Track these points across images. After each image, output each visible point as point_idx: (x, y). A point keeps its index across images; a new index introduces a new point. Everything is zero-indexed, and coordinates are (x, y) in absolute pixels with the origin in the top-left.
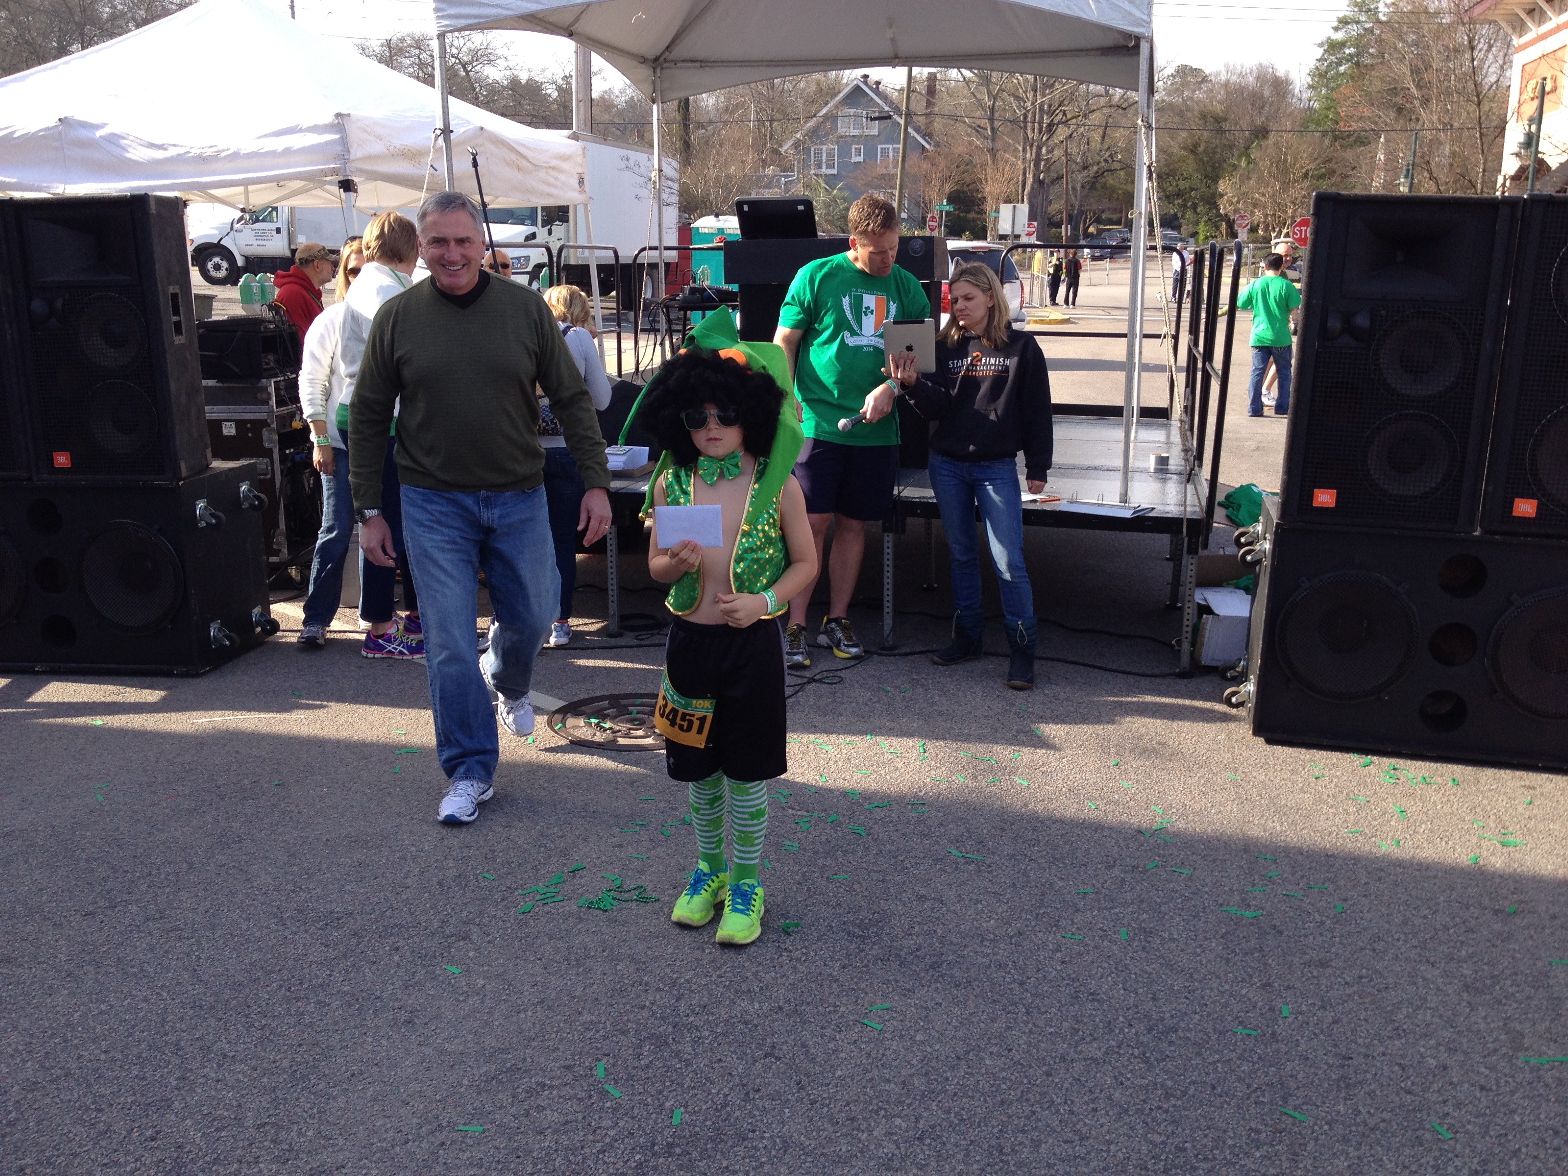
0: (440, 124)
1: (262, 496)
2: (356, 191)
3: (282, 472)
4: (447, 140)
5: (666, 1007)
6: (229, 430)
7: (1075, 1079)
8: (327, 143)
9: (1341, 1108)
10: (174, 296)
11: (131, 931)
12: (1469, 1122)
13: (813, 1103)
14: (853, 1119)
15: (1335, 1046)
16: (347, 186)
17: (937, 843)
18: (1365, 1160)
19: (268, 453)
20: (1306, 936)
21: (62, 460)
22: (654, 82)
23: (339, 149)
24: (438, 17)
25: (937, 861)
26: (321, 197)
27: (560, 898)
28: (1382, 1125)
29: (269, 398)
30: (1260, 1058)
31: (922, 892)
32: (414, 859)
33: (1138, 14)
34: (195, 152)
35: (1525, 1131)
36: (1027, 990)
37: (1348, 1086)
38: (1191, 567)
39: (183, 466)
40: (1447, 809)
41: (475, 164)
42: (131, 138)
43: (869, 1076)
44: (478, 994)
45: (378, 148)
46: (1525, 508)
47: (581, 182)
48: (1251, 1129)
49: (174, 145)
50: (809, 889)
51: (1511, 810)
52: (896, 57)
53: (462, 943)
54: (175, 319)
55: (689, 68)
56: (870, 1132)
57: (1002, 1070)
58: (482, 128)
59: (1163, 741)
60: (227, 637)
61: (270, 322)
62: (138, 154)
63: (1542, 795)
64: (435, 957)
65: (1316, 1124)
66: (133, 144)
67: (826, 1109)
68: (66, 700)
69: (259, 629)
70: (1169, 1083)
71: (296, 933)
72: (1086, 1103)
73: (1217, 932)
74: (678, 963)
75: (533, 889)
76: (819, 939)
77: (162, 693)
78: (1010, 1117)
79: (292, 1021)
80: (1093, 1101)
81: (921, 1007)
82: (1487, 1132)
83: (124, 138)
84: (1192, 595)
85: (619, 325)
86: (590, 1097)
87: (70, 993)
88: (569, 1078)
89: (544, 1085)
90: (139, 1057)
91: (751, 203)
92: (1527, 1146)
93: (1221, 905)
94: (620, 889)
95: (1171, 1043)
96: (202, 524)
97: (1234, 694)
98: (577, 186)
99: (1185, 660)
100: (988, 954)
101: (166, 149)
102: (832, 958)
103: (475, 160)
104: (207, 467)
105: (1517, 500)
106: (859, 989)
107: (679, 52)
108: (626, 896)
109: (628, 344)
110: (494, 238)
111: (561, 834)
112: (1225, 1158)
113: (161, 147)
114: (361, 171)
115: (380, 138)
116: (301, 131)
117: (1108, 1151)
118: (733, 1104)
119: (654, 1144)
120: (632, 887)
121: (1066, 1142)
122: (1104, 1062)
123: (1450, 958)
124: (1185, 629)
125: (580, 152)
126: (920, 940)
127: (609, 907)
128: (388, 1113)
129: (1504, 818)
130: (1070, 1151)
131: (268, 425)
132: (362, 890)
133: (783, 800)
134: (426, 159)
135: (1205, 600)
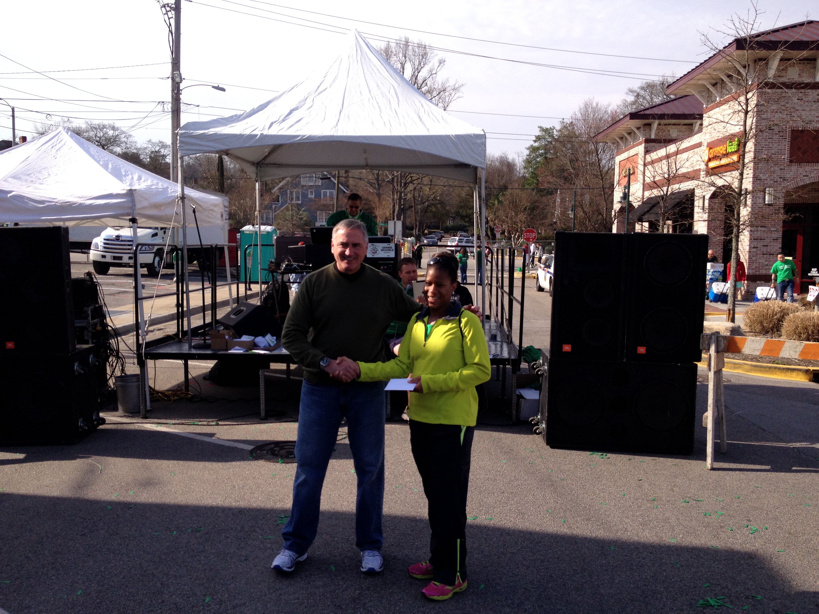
0: (180, 196)
2: (137, 223)
4: (183, 202)
8: (123, 202)
16: (133, 220)
21: (10, 345)
22: (257, 173)
23: (130, 204)
38: (514, 379)
39: (70, 348)
41: (194, 212)
45: (146, 204)
46: (642, 350)
47: (222, 216)
52: (368, 165)
53: (254, 534)
54: (67, 281)
55: (274, 167)
57: (481, 558)
60: (86, 426)
64: (245, 539)
69: (96, 422)
70: (542, 558)
84: (515, 391)
85: (238, 280)
86: (331, 576)
95: (540, 546)
96: (76, 373)
97: (536, 429)
98: (220, 218)
99: (514, 418)
102: (406, 528)
103: (194, 210)
104: (75, 347)
105: (638, 347)
107: (268, 160)
110: (203, 244)
113: (41, 202)
114: (141, 214)
115: (146, 199)
121: (511, 577)
125: (222, 203)
128: (254, 587)
131: (87, 329)
134: (163, 208)
135: (520, 393)
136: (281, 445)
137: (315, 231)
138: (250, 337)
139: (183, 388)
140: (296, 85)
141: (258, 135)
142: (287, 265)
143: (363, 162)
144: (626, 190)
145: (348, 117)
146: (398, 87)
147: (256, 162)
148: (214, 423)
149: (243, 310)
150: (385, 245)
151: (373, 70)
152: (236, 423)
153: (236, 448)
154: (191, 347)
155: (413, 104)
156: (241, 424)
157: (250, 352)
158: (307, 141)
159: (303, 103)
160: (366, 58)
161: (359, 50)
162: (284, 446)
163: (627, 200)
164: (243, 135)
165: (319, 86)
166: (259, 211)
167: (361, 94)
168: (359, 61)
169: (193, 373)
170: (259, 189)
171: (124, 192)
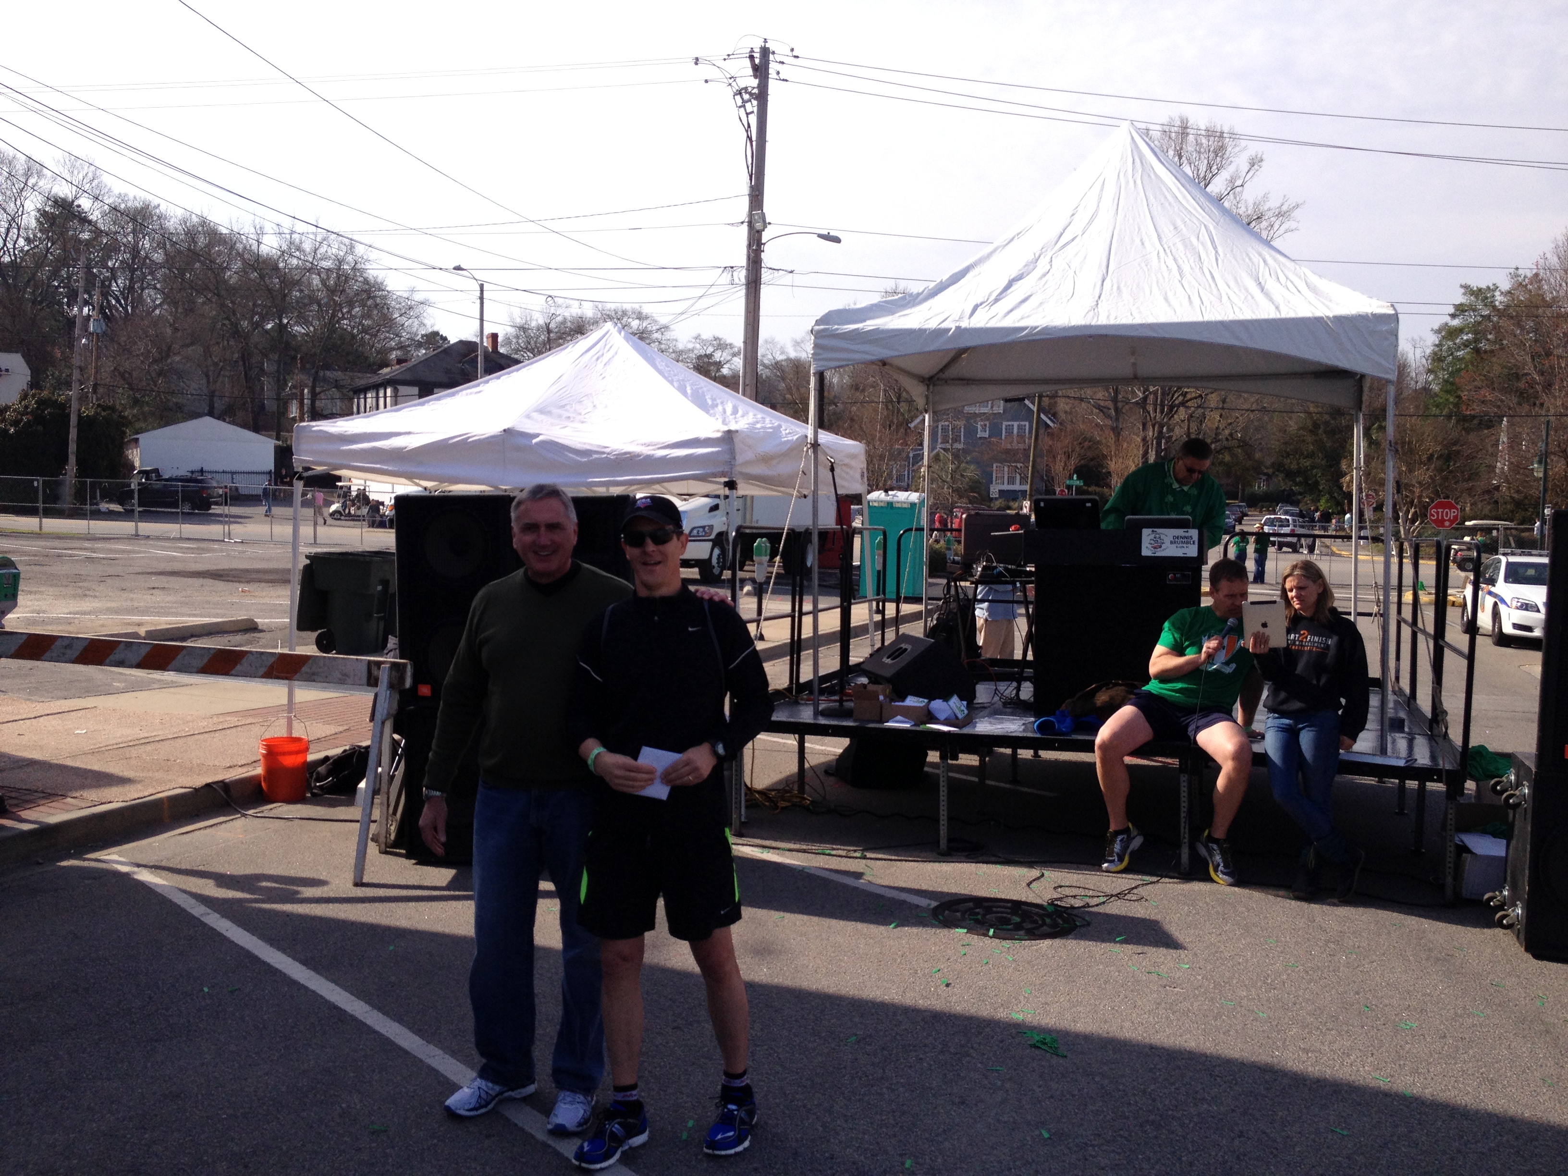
0: (810, 440)
2: (736, 489)
4: (815, 453)
8: (717, 453)
16: (731, 485)
22: (927, 397)
23: (727, 457)
45: (751, 456)
55: (960, 385)
62: (566, 458)
84: (1450, 838)
99: (1449, 892)
107: (952, 372)
114: (741, 475)
124: (1448, 865)
134: (774, 462)
135: (1463, 841)
136: (986, 904)
137: (1042, 504)
138: (921, 699)
139: (796, 787)
140: (1018, 234)
141: (950, 329)
142: (984, 568)
143: (1128, 372)
145: (1118, 288)
146: (1215, 228)
147: (927, 376)
148: (858, 854)
149: (906, 650)
150: (1180, 532)
151: (1166, 198)
152: (896, 858)
153: (904, 902)
154: (817, 713)
155: (1247, 260)
156: (906, 861)
157: (922, 727)
158: (1038, 337)
159: (1031, 267)
160: (1153, 176)
161: (1137, 160)
162: (993, 907)
164: (925, 330)
165: (1062, 234)
166: (929, 467)
167: (1143, 244)
168: (1139, 182)
169: (812, 760)
170: (929, 426)
171: (719, 435)
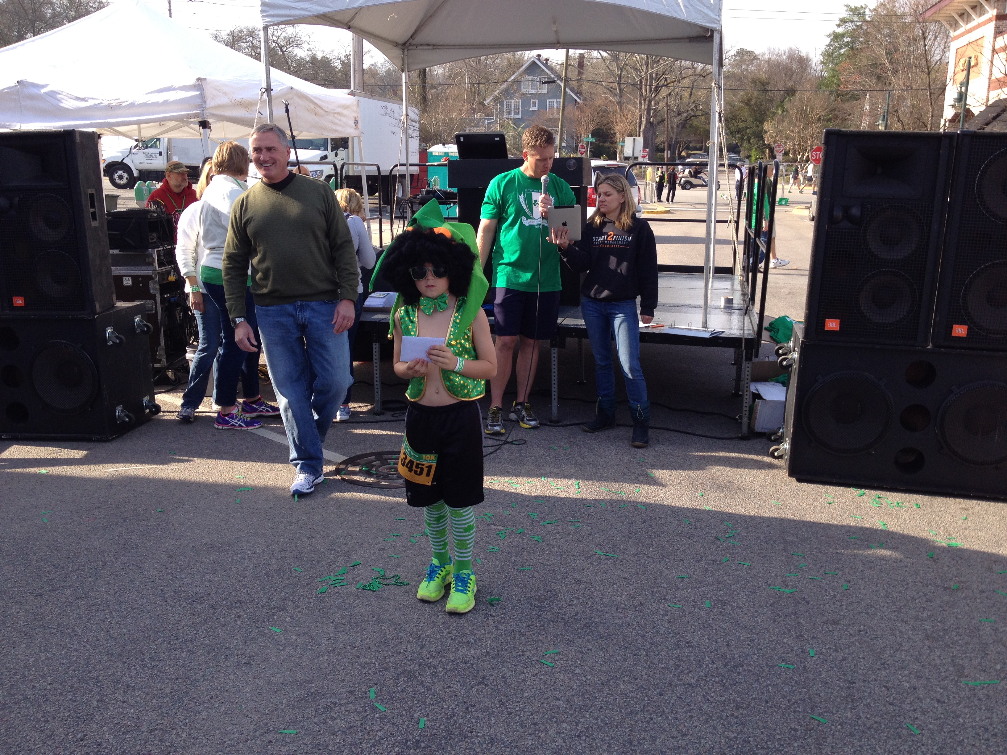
0: (264, 85)
1: (149, 324)
2: (210, 128)
3: (162, 308)
4: (269, 95)
5: (414, 653)
6: (128, 282)
7: (678, 697)
8: (191, 97)
9: (849, 715)
10: (92, 196)
11: (66, 606)
12: (931, 723)
13: (510, 714)
14: (535, 724)
15: (844, 675)
16: (204, 124)
17: (588, 546)
18: (865, 748)
19: (153, 297)
20: (824, 605)
21: (18, 301)
22: (403, 58)
23: (199, 101)
24: (263, 16)
25: (587, 558)
26: (188, 132)
27: (345, 583)
28: (875, 726)
29: (154, 261)
30: (796, 682)
31: (579, 578)
32: (250, 558)
33: (713, 15)
34: (106, 103)
35: (966, 728)
36: (646, 640)
37: (853, 701)
38: (748, 369)
39: (97, 306)
40: (913, 523)
41: (287, 111)
42: (64, 94)
43: (545, 696)
44: (292, 645)
45: (225, 100)
46: (960, 331)
47: (356, 122)
48: (791, 728)
49: (92, 98)
50: (506, 577)
51: (953, 524)
52: (559, 43)
53: (281, 613)
54: (92, 210)
55: (426, 49)
56: (546, 731)
57: (631, 691)
58: (292, 88)
59: (731, 480)
60: (127, 416)
61: (154, 212)
62: (69, 104)
63: (973, 514)
64: (264, 621)
65: (833, 725)
66: (65, 97)
67: (518, 718)
68: (22, 457)
69: (148, 411)
70: (738, 699)
71: (173, 607)
72: (685, 712)
73: (767, 603)
74: (422, 625)
75: (328, 577)
76: (512, 609)
77: (85, 452)
78: (636, 722)
79: (171, 663)
80: (690, 711)
81: (579, 651)
82: (942, 730)
83: (60, 94)
84: (748, 387)
85: (380, 214)
86: (366, 711)
87: (26, 646)
88: (352, 699)
89: (335, 704)
90: (72, 687)
91: (465, 136)
92: (968, 738)
93: (770, 585)
94: (383, 577)
95: (739, 674)
96: (111, 343)
97: (776, 450)
98: (353, 125)
99: (745, 429)
100: (621, 618)
101: (87, 101)
102: (521, 622)
103: (287, 108)
104: (113, 306)
105: (955, 326)
106: (539, 640)
107: (419, 39)
108: (388, 581)
109: (386, 226)
110: (299, 159)
111: (344, 542)
112: (775, 747)
113: (84, 100)
114: (214, 115)
115: (226, 94)
116: (174, 89)
117: (700, 743)
118: (458, 715)
119: (407, 741)
120: (391, 576)
121: (673, 738)
122: (697, 686)
123: (917, 619)
124: (744, 409)
125: (355, 103)
126: (578, 609)
127: (376, 589)
128: (235, 722)
129: (949, 528)
130: (675, 743)
131: (153, 279)
132: (216, 579)
133: (489, 520)
134: (256, 107)
135: (757, 390)
136: (385, 457)
137: (462, 139)
142: (427, 192)
144: (963, 89)
147: (401, 41)
163: (963, 102)
